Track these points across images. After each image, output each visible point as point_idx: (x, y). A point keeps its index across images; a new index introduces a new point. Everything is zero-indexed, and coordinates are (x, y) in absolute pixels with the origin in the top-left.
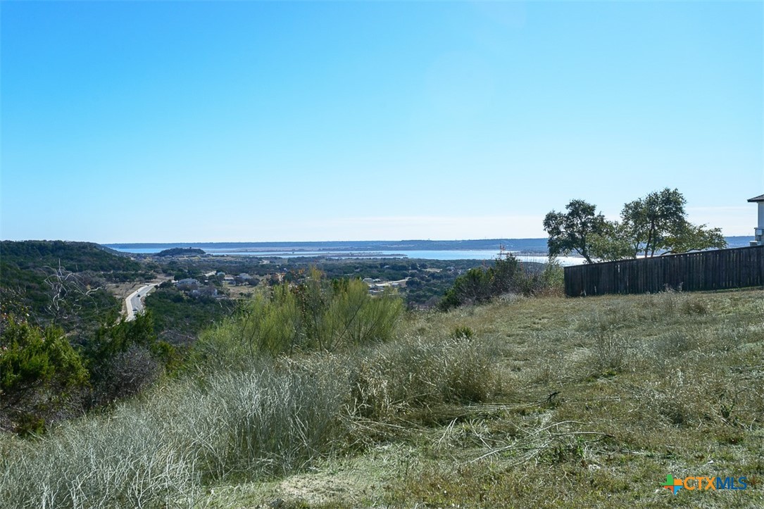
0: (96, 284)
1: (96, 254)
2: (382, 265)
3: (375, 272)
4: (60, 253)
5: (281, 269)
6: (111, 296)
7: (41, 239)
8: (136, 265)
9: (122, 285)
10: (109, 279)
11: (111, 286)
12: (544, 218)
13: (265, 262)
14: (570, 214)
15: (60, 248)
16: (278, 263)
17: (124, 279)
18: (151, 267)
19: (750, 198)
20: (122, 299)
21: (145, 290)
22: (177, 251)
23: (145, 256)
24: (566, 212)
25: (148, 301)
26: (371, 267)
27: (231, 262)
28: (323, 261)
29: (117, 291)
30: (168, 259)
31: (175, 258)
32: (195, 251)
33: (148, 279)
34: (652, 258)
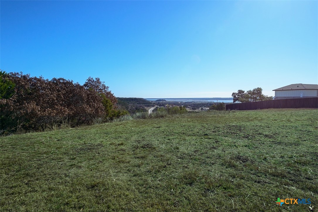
0: (143, 107)
1: (143, 101)
2: (207, 104)
3: (205, 105)
4: (136, 100)
5: (183, 105)
6: (146, 109)
7: (132, 97)
8: (151, 103)
9: (148, 107)
10: (145, 106)
11: (146, 108)
12: (232, 94)
13: (179, 103)
14: (238, 93)
15: (136, 99)
16: (182, 103)
17: (148, 106)
18: (154, 103)
19: (273, 90)
20: (148, 110)
21: (152, 109)
22: (160, 100)
23: (153, 101)
24: (237, 92)
25: (153, 111)
26: (204, 104)
27: (172, 103)
28: (193, 103)
29: (147, 109)
30: (158, 102)
31: (159, 102)
32: (164, 100)
33: (153, 106)
34: (255, 102)
